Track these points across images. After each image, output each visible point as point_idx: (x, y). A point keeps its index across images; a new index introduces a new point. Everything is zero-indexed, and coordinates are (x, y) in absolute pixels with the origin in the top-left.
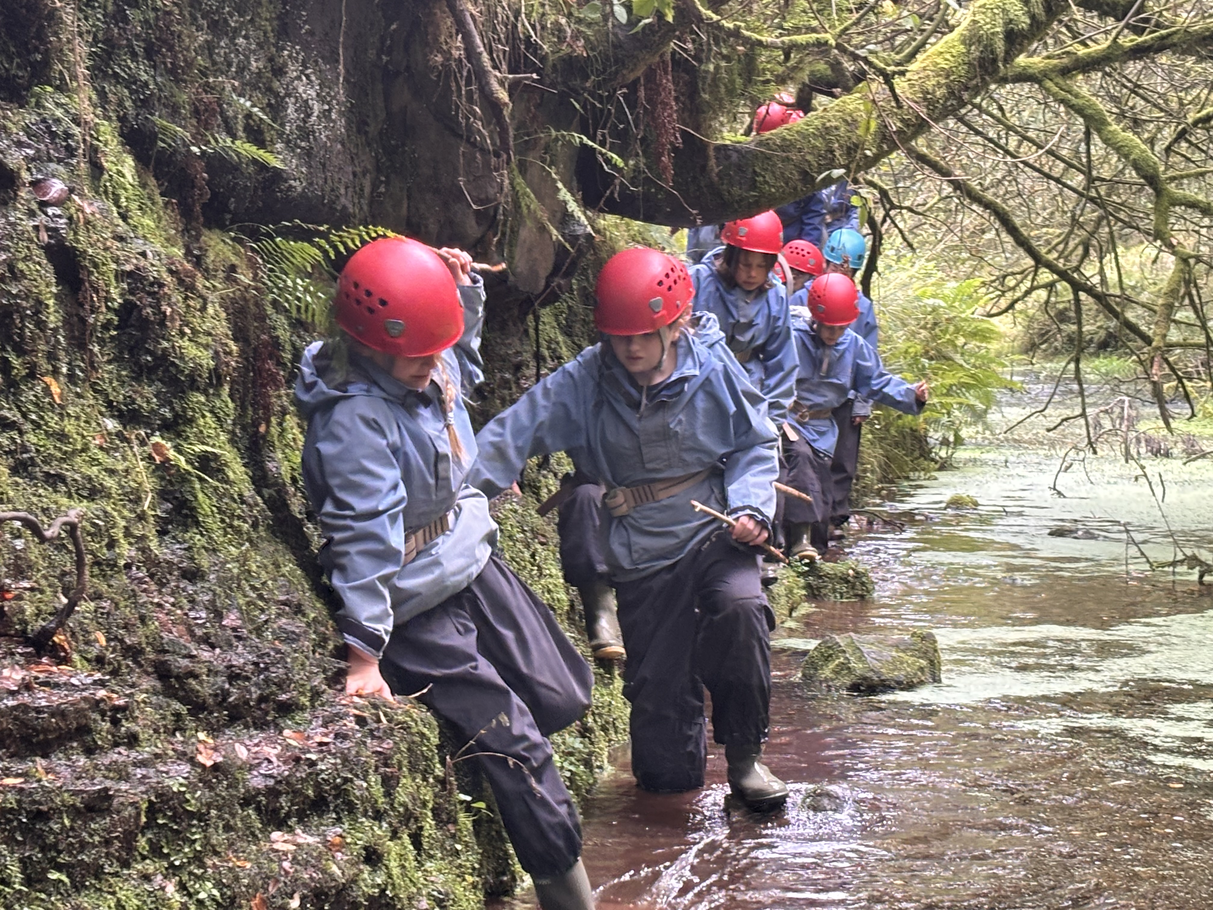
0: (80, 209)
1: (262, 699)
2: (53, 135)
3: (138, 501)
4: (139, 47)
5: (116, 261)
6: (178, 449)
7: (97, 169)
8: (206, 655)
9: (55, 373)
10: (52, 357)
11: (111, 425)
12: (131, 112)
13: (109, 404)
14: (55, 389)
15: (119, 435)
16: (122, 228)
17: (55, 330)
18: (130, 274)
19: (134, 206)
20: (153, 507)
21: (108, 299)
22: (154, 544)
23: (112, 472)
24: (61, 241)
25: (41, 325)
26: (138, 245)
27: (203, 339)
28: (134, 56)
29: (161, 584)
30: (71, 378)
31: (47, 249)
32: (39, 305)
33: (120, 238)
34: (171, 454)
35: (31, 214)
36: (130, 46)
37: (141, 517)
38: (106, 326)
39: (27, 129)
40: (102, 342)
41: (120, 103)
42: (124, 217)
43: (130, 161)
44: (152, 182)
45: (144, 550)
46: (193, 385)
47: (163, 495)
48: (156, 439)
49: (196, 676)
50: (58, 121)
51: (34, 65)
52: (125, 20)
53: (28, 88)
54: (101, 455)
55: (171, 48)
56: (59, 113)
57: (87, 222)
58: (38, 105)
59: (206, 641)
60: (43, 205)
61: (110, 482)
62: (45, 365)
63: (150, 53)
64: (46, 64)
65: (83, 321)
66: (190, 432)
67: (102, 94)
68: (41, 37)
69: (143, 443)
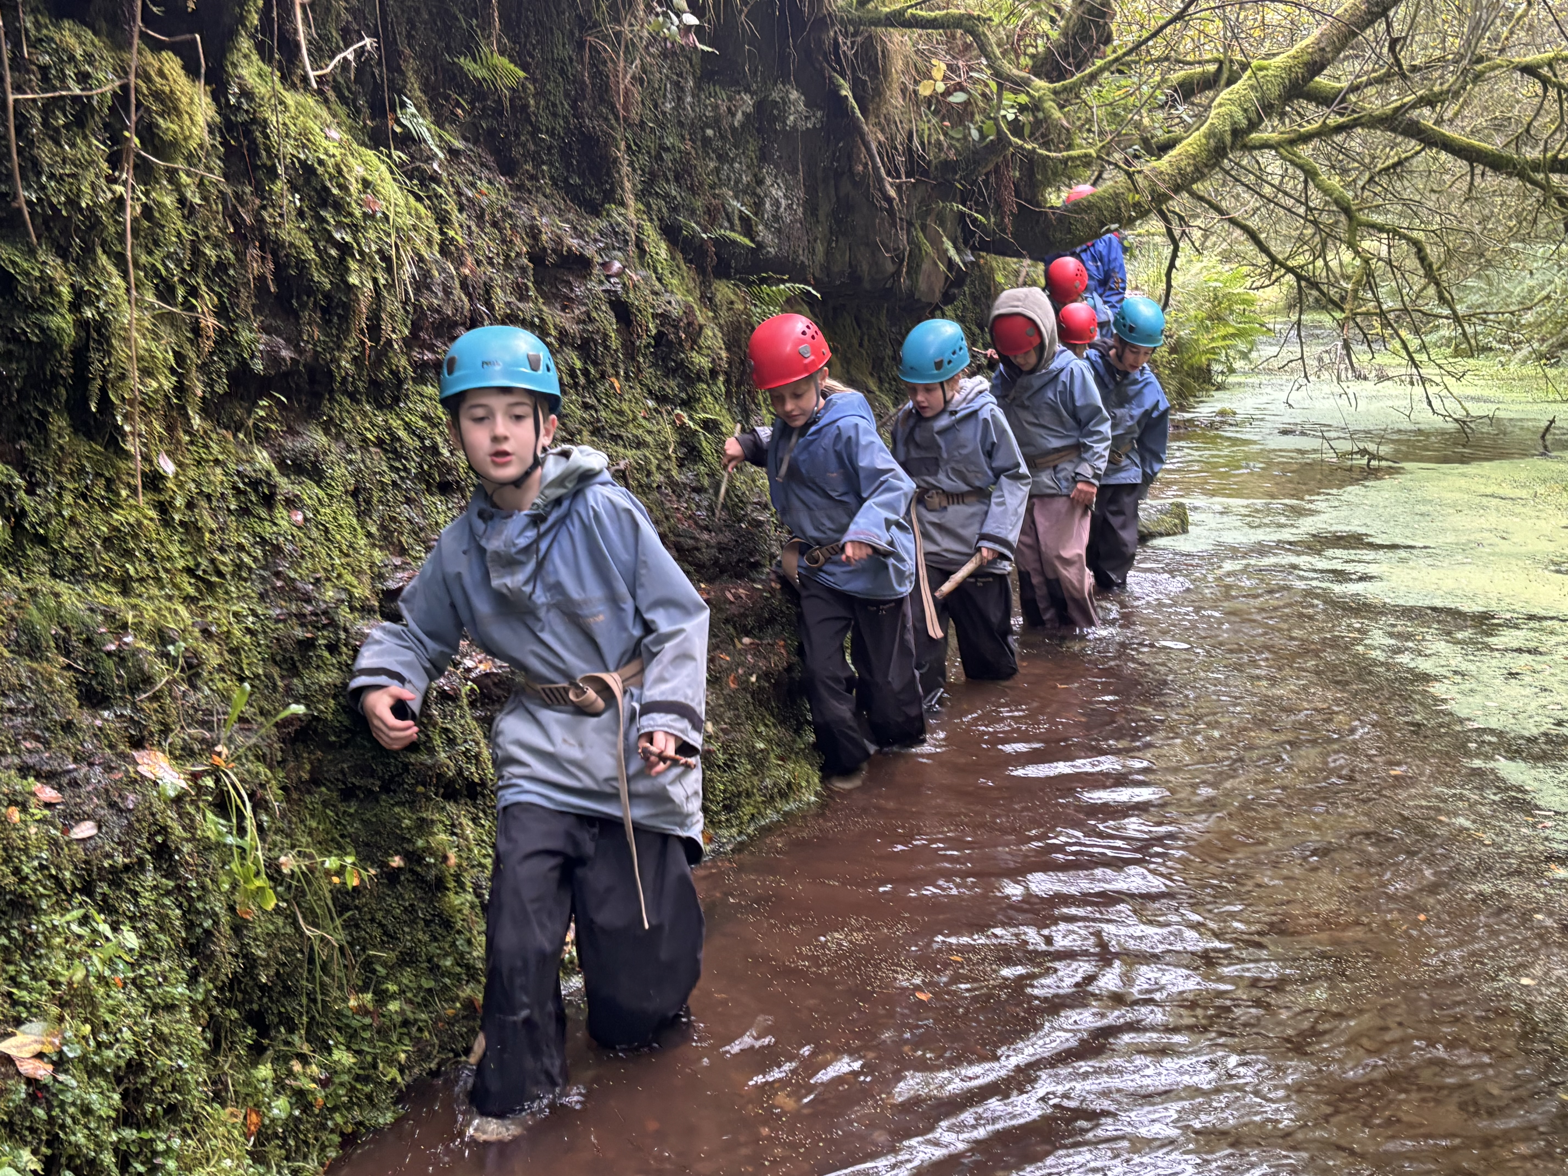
0: (631, 278)
1: (740, 561)
2: (616, 233)
3: (666, 448)
4: (670, 175)
5: (653, 307)
6: (691, 418)
7: (642, 252)
8: (705, 536)
9: (617, 375)
10: (615, 366)
11: (651, 404)
12: (666, 215)
13: (650, 392)
14: (617, 385)
15: (656, 410)
16: (657, 286)
17: (616, 351)
18: (662, 315)
19: (666, 272)
20: (675, 451)
21: (648, 330)
22: (674, 473)
23: (650, 432)
24: (618, 298)
25: (607, 348)
26: (667, 297)
27: (705, 351)
28: (668, 181)
29: (679, 496)
30: (627, 378)
31: (611, 303)
32: (606, 337)
33: (655, 293)
34: (686, 420)
35: (601, 283)
36: (665, 175)
37: (668, 458)
38: (648, 346)
39: (600, 232)
40: (645, 356)
41: (660, 210)
42: (660, 280)
43: (663, 245)
44: (679, 256)
45: (669, 477)
46: (700, 379)
47: (681, 444)
48: (678, 411)
49: (698, 549)
50: (619, 225)
51: (605, 192)
52: (662, 159)
53: (602, 206)
54: (644, 423)
55: (690, 175)
56: (620, 219)
57: (635, 286)
58: (608, 215)
59: (706, 528)
60: (608, 277)
61: (649, 439)
62: (611, 371)
63: (677, 178)
64: (613, 190)
65: (633, 343)
66: (698, 406)
67: (648, 205)
68: (609, 174)
69: (669, 413)
